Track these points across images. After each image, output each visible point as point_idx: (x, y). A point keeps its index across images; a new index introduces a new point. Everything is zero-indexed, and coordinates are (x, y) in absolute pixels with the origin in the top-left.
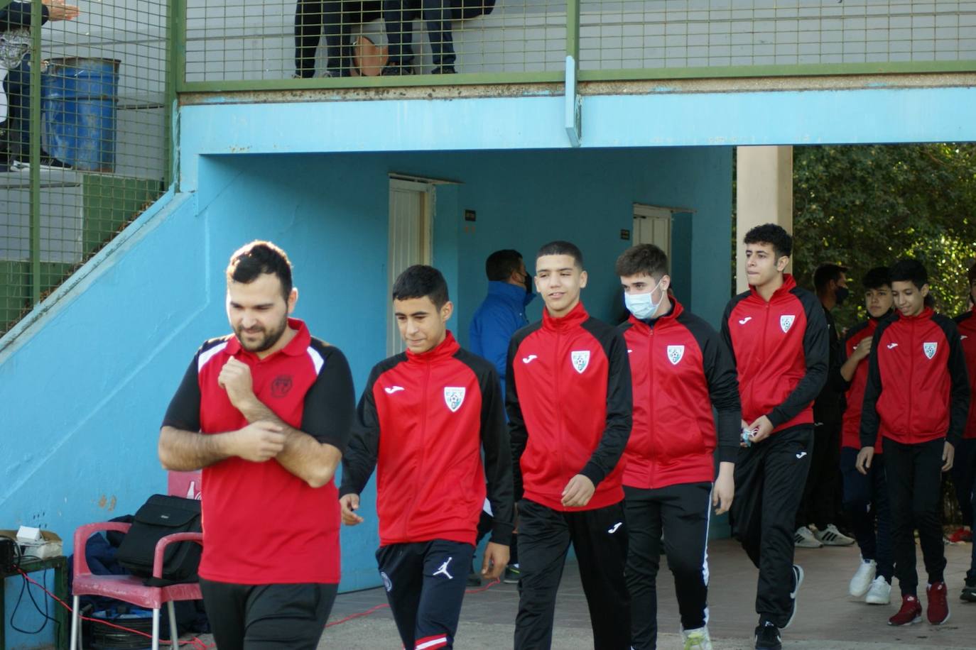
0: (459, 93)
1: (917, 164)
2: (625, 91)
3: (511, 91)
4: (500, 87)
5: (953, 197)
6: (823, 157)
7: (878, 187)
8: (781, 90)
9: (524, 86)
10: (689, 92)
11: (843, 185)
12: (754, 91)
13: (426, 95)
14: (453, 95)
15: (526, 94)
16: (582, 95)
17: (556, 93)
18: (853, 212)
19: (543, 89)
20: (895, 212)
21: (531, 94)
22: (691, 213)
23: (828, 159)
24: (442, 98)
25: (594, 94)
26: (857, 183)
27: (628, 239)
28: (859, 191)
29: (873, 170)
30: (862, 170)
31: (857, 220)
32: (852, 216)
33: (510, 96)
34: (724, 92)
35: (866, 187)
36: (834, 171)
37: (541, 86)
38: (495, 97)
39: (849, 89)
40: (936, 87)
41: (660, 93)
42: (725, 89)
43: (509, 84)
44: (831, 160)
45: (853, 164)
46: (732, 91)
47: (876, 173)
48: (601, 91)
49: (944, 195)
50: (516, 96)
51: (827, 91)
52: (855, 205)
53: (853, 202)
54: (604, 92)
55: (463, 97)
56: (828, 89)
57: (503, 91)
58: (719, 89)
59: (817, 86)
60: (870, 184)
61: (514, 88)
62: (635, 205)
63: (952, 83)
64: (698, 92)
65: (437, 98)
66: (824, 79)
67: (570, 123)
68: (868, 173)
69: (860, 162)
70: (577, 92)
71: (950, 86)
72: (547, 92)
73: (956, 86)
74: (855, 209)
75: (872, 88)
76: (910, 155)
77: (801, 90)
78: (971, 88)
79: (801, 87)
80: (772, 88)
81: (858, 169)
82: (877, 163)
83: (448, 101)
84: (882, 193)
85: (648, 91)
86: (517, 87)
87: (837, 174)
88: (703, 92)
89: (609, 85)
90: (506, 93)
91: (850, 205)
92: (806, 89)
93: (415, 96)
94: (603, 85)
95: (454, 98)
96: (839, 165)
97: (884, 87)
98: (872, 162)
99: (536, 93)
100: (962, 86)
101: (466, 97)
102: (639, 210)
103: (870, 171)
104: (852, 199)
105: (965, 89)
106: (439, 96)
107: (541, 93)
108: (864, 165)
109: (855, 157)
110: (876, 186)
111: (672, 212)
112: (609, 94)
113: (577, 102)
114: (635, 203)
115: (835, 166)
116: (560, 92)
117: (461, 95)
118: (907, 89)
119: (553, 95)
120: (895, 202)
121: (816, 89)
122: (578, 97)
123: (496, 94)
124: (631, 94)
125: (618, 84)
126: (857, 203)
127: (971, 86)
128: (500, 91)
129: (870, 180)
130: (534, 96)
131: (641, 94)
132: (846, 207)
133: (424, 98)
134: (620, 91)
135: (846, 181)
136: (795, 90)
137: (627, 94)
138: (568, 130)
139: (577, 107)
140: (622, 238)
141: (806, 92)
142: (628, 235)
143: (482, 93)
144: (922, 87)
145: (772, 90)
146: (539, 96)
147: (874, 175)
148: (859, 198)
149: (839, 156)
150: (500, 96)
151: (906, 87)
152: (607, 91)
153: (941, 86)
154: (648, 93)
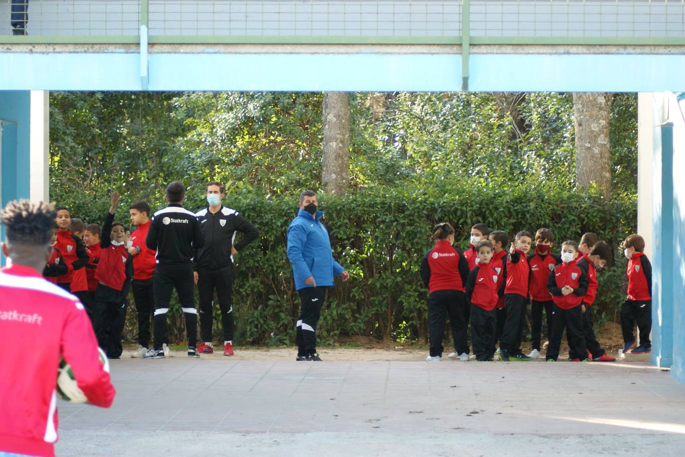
0: (54, 49)
2: (182, 51)
3: (95, 48)
4: (86, 46)
8: (298, 53)
9: (104, 46)
10: (229, 53)
12: (278, 53)
13: (28, 50)
14: (50, 51)
15: (106, 51)
16: (153, 53)
17: (129, 51)
19: (119, 48)
21: (109, 51)
24: (40, 53)
25: (158, 53)
33: (94, 52)
34: (256, 53)
37: (117, 46)
38: (81, 52)
39: (347, 53)
40: (410, 53)
41: (208, 53)
43: (93, 44)
48: (164, 51)
50: (98, 53)
51: (331, 55)
54: (166, 51)
55: (57, 52)
57: (88, 49)
58: (252, 51)
59: (324, 51)
61: (96, 47)
64: (236, 53)
65: (36, 52)
66: (329, 46)
67: (143, 73)
70: (149, 53)
71: (419, 53)
72: (122, 50)
73: (423, 53)
75: (364, 53)
77: (312, 53)
78: (435, 55)
80: (292, 51)
83: (45, 55)
85: (200, 51)
86: (99, 46)
88: (239, 53)
89: (169, 46)
90: (91, 50)
92: (316, 53)
93: (19, 50)
94: (165, 47)
95: (49, 52)
97: (372, 53)
99: (114, 51)
100: (428, 53)
101: (60, 52)
105: (430, 56)
106: (38, 51)
107: (117, 50)
112: (169, 53)
116: (136, 51)
117: (56, 50)
118: (389, 55)
119: (127, 53)
121: (323, 53)
123: (82, 51)
124: (187, 53)
125: (177, 46)
127: (434, 53)
128: (86, 49)
130: (112, 52)
131: (193, 53)
133: (26, 52)
134: (178, 51)
136: (308, 53)
137: (183, 53)
138: (142, 78)
141: (316, 55)
143: (72, 50)
144: (399, 54)
145: (291, 53)
146: (116, 53)
150: (85, 52)
151: (388, 53)
152: (168, 50)
153: (412, 53)
154: (199, 53)
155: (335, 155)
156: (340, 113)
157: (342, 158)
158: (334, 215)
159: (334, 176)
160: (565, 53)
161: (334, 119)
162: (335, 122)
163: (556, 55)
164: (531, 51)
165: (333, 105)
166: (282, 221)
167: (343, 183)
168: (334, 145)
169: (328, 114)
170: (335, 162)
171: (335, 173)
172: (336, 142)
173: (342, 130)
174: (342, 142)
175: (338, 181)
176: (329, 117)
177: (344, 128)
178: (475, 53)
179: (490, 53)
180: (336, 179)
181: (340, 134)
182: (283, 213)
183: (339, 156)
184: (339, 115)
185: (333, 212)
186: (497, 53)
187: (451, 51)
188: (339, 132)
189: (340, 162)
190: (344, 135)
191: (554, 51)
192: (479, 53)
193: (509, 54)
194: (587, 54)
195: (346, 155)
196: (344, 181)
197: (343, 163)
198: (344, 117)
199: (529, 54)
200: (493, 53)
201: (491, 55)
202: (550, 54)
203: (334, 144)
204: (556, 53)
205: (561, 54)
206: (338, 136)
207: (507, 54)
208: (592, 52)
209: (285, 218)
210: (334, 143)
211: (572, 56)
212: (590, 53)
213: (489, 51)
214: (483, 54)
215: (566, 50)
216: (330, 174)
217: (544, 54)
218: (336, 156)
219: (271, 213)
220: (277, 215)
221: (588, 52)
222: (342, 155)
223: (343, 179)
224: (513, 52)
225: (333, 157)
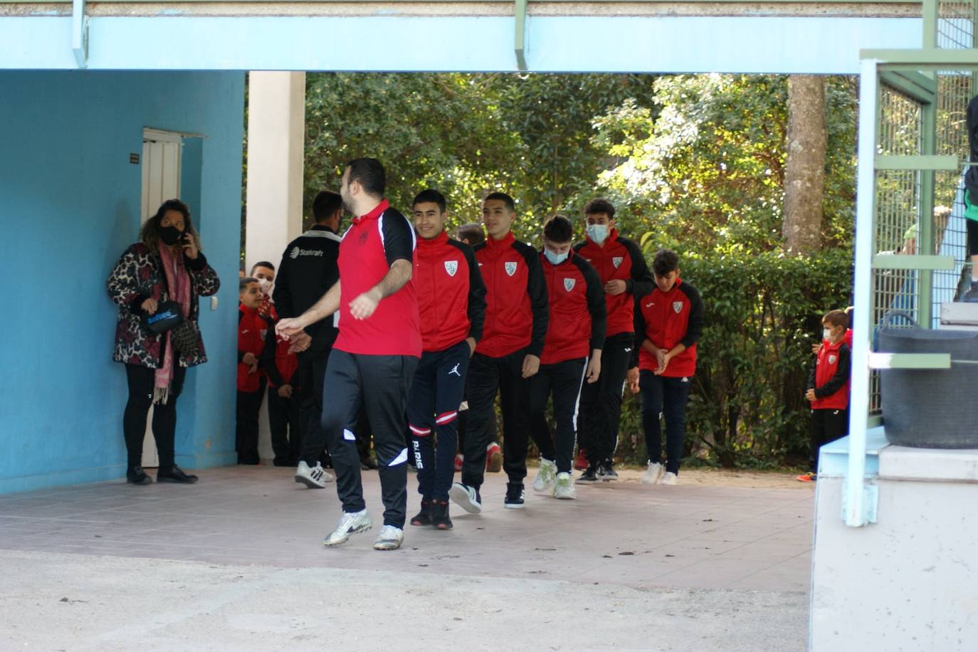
1: (431, 95)
2: (133, 13)
3: (19, 10)
4: (8, 6)
5: (466, 128)
6: (337, 86)
7: (391, 117)
8: (291, 16)
9: (31, 6)
10: (197, 15)
11: (356, 113)
12: (263, 16)
15: (33, 13)
16: (90, 16)
17: (64, 13)
18: (366, 141)
19: (51, 9)
20: (407, 142)
21: (38, 13)
22: (202, 139)
23: (343, 88)
25: (102, 16)
26: (370, 112)
27: (137, 163)
28: (373, 120)
29: (387, 100)
30: (375, 99)
31: (369, 149)
32: (365, 145)
33: (17, 15)
34: (233, 16)
35: (379, 116)
36: (348, 100)
37: (48, 6)
39: (358, 15)
40: (446, 15)
41: (168, 15)
42: (233, 13)
43: (17, 3)
44: (345, 88)
45: (367, 93)
46: (241, 15)
47: (390, 102)
48: (109, 13)
49: (457, 125)
50: (23, 15)
51: (336, 18)
52: (369, 134)
53: (366, 131)
54: (113, 13)
56: (337, 15)
57: (10, 10)
59: (327, 12)
60: (384, 114)
61: (21, 8)
62: (145, 129)
63: (461, 12)
64: (206, 15)
66: (333, 5)
67: (78, 44)
68: (382, 102)
69: (374, 91)
70: (85, 13)
71: (459, 15)
72: (55, 12)
73: (466, 15)
74: (367, 138)
75: (381, 15)
76: (424, 85)
77: (310, 16)
78: (481, 17)
79: (310, 13)
80: (281, 13)
81: (372, 98)
82: (391, 92)
84: (396, 122)
85: (157, 13)
86: (24, 6)
87: (351, 103)
88: (211, 15)
89: (117, 7)
90: (13, 12)
91: (363, 134)
92: (315, 15)
94: (111, 7)
96: (353, 94)
97: (393, 15)
98: (387, 91)
99: (43, 13)
100: (472, 15)
102: (148, 134)
103: (384, 100)
104: (365, 128)
105: (474, 18)
107: (48, 12)
108: (378, 94)
109: (369, 86)
110: (390, 115)
111: (182, 136)
112: (117, 15)
113: (85, 23)
114: (145, 127)
115: (349, 94)
116: (67, 13)
118: (416, 17)
119: (61, 15)
120: (408, 132)
121: (325, 15)
122: (86, 17)
124: (139, 16)
125: (127, 6)
126: (371, 132)
127: (480, 15)
128: (7, 11)
129: (384, 109)
130: (41, 15)
131: (149, 16)
132: (359, 136)
134: (128, 12)
135: (360, 110)
136: (305, 15)
137: (135, 16)
138: (75, 51)
139: (84, 28)
140: (131, 162)
141: (315, 18)
142: (138, 159)
144: (431, 16)
145: (282, 15)
146: (46, 15)
147: (387, 104)
148: (373, 128)
149: (353, 85)
150: (6, 15)
151: (415, 15)
152: (116, 12)
153: (450, 15)
154: (156, 16)
155: (800, 198)
156: (809, 139)
157: (810, 203)
158: (780, 283)
159: (796, 228)
160: (669, 15)
161: (801, 148)
162: (801, 152)
163: (655, 19)
164: (619, 12)
165: (799, 127)
166: (706, 289)
167: (809, 238)
168: (799, 185)
169: (792, 140)
170: (800, 208)
171: (798, 224)
172: (801, 179)
173: (811, 163)
174: (810, 180)
175: (803, 236)
176: (793, 145)
177: (814, 160)
178: (539, 15)
179: (561, 15)
180: (800, 233)
181: (808, 169)
182: (708, 279)
183: (806, 201)
184: (807, 143)
185: (778, 279)
186: (571, 15)
187: (504, 12)
188: (806, 166)
189: (807, 208)
190: (814, 171)
191: (654, 12)
192: (545, 15)
193: (589, 15)
194: (701, 16)
195: (817, 200)
196: (812, 236)
197: (811, 210)
198: (815, 145)
199: (616, 16)
200: (565, 15)
201: (562, 17)
202: (648, 16)
203: (798, 183)
204: (656, 15)
205: (662, 16)
206: (805, 172)
207: (584, 15)
208: (708, 13)
209: (711, 286)
210: (799, 181)
211: (679, 18)
212: (706, 15)
213: (559, 12)
214: (550, 15)
215: (671, 11)
216: (792, 225)
217: (637, 15)
218: (801, 201)
219: (691, 278)
220: (699, 280)
221: (703, 13)
222: (810, 200)
223: (810, 232)
224: (593, 13)
225: (796, 201)
